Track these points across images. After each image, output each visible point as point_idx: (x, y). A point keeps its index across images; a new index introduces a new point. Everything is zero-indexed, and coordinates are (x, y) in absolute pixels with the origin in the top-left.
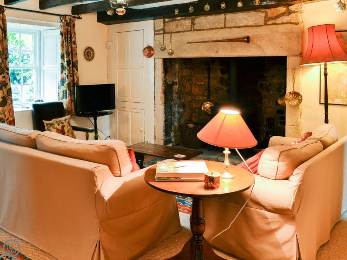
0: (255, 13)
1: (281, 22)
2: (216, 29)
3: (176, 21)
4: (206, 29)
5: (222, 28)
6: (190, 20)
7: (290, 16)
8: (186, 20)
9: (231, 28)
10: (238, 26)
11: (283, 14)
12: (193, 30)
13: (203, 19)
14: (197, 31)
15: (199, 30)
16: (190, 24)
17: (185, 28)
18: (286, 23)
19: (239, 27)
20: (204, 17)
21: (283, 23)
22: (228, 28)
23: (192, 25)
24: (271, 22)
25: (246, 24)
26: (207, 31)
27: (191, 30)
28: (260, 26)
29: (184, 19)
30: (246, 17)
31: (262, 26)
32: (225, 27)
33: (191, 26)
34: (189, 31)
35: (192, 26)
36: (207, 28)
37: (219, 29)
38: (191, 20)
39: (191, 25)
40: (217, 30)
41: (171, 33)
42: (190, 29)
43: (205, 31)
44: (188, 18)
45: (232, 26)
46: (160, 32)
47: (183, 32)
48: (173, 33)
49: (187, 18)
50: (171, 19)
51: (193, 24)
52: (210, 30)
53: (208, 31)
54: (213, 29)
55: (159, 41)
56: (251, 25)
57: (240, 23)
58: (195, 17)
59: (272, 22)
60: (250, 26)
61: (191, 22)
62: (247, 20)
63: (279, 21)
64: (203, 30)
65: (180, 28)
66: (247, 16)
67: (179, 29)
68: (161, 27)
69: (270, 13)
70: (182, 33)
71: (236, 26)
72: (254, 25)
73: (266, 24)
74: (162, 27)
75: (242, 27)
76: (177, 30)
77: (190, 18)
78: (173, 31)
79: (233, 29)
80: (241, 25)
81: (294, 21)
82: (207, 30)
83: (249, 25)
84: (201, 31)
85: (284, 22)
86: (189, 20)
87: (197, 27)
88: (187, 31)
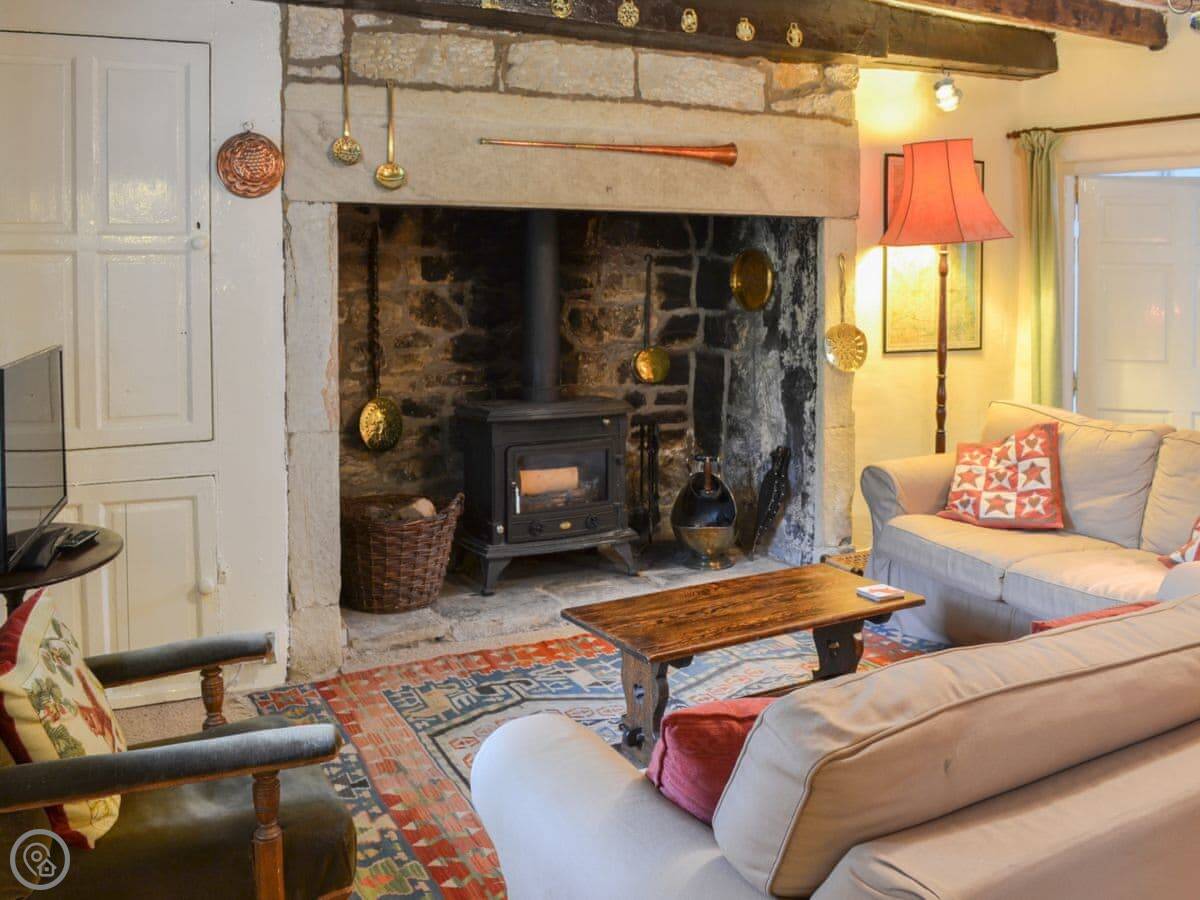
0: (738, 67)
1: (808, 111)
2: (602, 99)
3: (418, 36)
4: (560, 92)
5: (624, 100)
6: (491, 43)
7: (832, 97)
8: (468, 40)
9: (658, 104)
10: (686, 101)
11: (813, 88)
12: (502, 87)
13: (548, 49)
14: (523, 95)
15: (531, 94)
16: (488, 60)
17: (464, 75)
18: (822, 117)
19: (687, 107)
20: (552, 42)
21: (813, 116)
22: (647, 102)
23: (497, 68)
24: (781, 106)
25: (712, 101)
26: (565, 102)
27: (493, 88)
28: (752, 113)
29: (461, 34)
30: (711, 76)
31: (759, 116)
32: (637, 98)
33: (493, 70)
34: (482, 90)
35: (500, 74)
36: (566, 92)
37: (613, 100)
38: (495, 44)
39: (493, 64)
40: (608, 104)
41: (388, 84)
42: (490, 83)
43: (558, 102)
44: (482, 31)
45: (663, 99)
46: (317, 73)
47: (457, 90)
48: (402, 86)
49: (475, 31)
50: (390, 22)
51: (503, 62)
52: (578, 102)
53: (569, 102)
54: (589, 97)
55: (317, 116)
56: (726, 106)
57: (692, 90)
58: (514, 35)
59: (786, 106)
60: (724, 109)
61: (492, 51)
62: (714, 86)
63: (804, 106)
64: (550, 95)
65: (438, 68)
66: (715, 73)
67: (432, 74)
68: (329, 46)
69: (780, 79)
70: (449, 94)
71: (675, 100)
72: (734, 107)
73: (768, 111)
74: (335, 50)
75: (698, 107)
76: (420, 78)
77: (490, 32)
78: (400, 78)
79: (666, 109)
80: (694, 100)
81: (840, 114)
82: (565, 97)
83: (721, 104)
84: (539, 99)
85: (818, 112)
86: (484, 43)
87: (519, 77)
88: (472, 89)
